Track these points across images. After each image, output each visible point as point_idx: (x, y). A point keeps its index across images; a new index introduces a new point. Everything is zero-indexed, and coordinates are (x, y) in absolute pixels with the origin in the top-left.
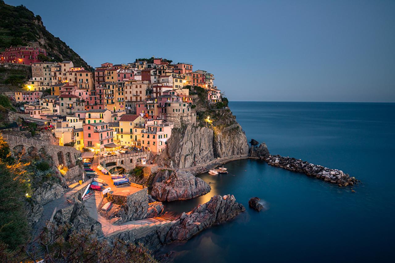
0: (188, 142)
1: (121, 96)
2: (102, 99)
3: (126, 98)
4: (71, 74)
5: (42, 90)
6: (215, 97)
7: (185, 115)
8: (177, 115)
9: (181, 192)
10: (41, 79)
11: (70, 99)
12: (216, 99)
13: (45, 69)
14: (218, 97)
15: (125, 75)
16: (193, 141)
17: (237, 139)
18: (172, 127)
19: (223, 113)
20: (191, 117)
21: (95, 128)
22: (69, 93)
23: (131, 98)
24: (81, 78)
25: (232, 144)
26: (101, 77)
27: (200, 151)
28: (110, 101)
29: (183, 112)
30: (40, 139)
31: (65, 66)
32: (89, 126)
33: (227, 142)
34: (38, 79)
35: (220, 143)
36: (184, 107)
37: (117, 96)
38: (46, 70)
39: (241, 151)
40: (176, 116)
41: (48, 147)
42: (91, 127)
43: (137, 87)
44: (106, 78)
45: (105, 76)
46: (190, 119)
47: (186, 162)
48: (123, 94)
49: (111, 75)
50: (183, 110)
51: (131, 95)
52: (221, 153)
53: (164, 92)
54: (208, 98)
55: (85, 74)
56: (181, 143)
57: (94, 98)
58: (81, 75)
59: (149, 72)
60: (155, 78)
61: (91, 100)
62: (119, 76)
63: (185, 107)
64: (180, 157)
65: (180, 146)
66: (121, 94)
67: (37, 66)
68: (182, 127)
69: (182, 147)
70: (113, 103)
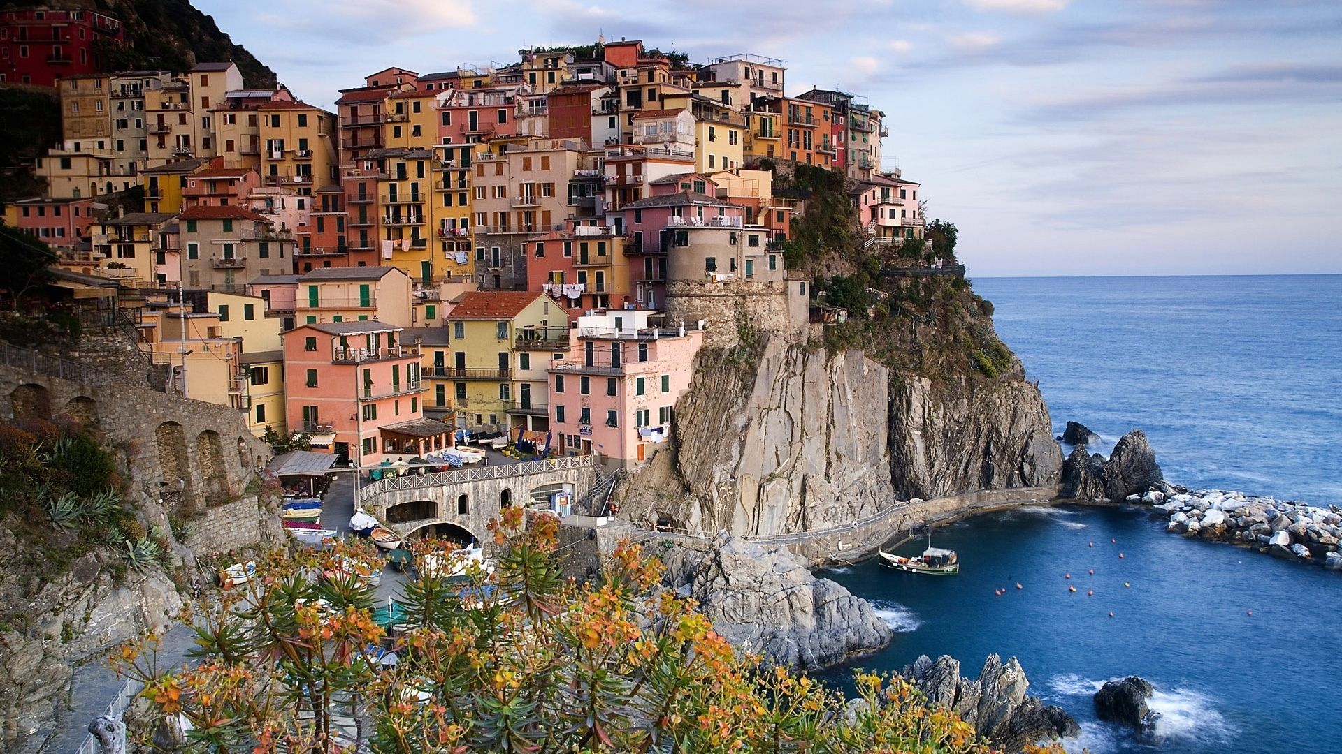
0: (773, 414)
1: (456, 212)
2: (368, 224)
3: (480, 216)
4: (232, 119)
5: (105, 192)
6: (892, 215)
7: (755, 288)
8: (721, 285)
9: (746, 644)
10: (101, 145)
11: (228, 228)
12: (896, 222)
13: (117, 103)
14: (908, 215)
15: (473, 115)
16: (796, 414)
17: (1002, 413)
18: (696, 341)
20: (786, 300)
21: (337, 343)
22: (224, 202)
23: (503, 216)
24: (276, 134)
25: (978, 435)
26: (366, 127)
27: (829, 464)
28: (406, 235)
29: (750, 275)
30: (75, 358)
31: (205, 82)
32: (312, 334)
33: (955, 426)
34: (88, 145)
35: (925, 428)
36: (749, 251)
37: (437, 212)
38: (121, 107)
39: (1027, 468)
40: (715, 293)
41: (112, 395)
42: (320, 339)
43: (527, 166)
44: (389, 131)
45: (383, 125)
46: (778, 308)
48: (463, 202)
49: (412, 115)
50: (749, 263)
51: (503, 205)
52: (927, 478)
53: (654, 185)
54: (860, 220)
56: (740, 421)
57: (335, 222)
58: (276, 122)
59: (586, 96)
60: (612, 125)
61: (321, 229)
62: (446, 121)
63: (760, 250)
64: (733, 484)
65: (734, 434)
66: (455, 199)
67: (85, 89)
68: (742, 343)
69: (746, 436)
70: (419, 243)
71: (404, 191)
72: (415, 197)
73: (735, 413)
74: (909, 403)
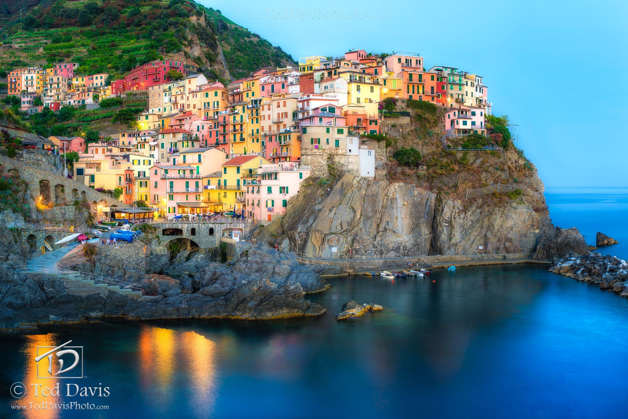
0: (342, 207)
1: (255, 126)
2: (226, 133)
3: (263, 127)
4: (196, 96)
6: (465, 123)
7: (340, 152)
8: (320, 150)
10: (159, 110)
11: (174, 136)
12: (469, 126)
13: (165, 94)
14: (478, 124)
15: (273, 86)
18: (306, 174)
19: (477, 159)
20: (359, 158)
21: (163, 172)
22: (181, 127)
23: (270, 127)
24: (207, 100)
25: (482, 227)
26: (237, 94)
28: (238, 137)
29: (337, 146)
31: (190, 83)
32: (156, 168)
33: (470, 223)
34: (156, 111)
35: (450, 222)
36: (338, 136)
37: (249, 128)
40: (317, 154)
42: (158, 170)
43: (279, 106)
44: (245, 95)
45: (243, 93)
46: (354, 161)
47: (326, 245)
48: (257, 122)
49: (252, 88)
50: (337, 142)
51: (269, 123)
52: (447, 245)
53: (315, 109)
54: (445, 126)
55: (213, 92)
57: (215, 132)
58: (207, 95)
59: (312, 75)
61: (211, 136)
62: (263, 90)
63: (344, 135)
64: (307, 234)
65: (313, 213)
67: (156, 89)
68: (329, 176)
69: (318, 214)
70: (242, 139)
71: (238, 118)
72: (242, 121)
73: (316, 204)
74: (443, 210)
